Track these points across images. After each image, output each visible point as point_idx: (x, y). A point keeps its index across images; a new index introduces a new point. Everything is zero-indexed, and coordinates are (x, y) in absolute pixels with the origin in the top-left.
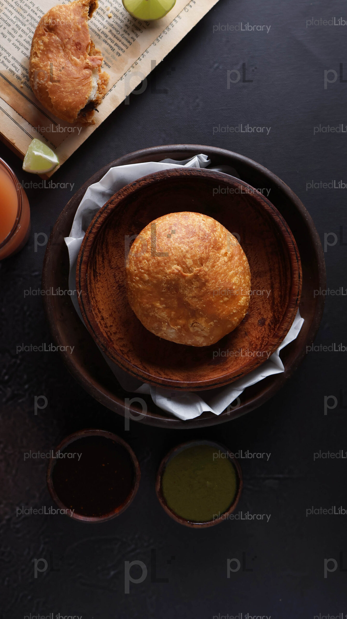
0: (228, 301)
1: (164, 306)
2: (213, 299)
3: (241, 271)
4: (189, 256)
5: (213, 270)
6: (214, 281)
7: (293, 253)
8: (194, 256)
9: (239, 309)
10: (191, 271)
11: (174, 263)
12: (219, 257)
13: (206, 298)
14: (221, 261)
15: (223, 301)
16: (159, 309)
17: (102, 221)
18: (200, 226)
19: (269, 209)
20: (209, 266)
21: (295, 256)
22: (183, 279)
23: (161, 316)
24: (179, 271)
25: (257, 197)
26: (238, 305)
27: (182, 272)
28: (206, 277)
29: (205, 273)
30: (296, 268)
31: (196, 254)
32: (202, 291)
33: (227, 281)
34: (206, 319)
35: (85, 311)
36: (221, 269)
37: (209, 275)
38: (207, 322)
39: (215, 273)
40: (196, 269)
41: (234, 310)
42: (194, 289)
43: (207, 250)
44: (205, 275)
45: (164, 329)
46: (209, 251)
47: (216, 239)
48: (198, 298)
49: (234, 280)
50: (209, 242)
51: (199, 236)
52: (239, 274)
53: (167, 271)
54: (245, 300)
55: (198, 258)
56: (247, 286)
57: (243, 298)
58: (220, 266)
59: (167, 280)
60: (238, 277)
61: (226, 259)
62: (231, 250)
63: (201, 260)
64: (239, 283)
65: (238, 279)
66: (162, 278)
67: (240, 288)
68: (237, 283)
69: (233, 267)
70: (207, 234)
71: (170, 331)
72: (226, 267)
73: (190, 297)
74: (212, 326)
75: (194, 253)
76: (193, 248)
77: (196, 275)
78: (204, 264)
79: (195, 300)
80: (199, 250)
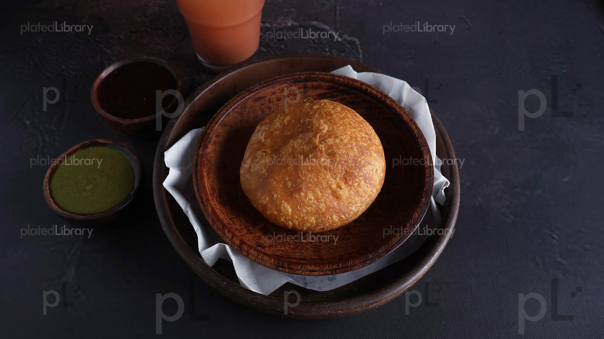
0: (287, 187)
1: (286, 123)
2: (290, 169)
3: (321, 207)
4: (337, 141)
5: (322, 167)
7: (341, 265)
8: (338, 147)
9: (278, 202)
10: (321, 143)
11: (330, 127)
12: (337, 178)
14: (332, 180)
15: (288, 181)
16: (284, 119)
19: (392, 242)
21: (337, 268)
22: (313, 134)
23: (276, 122)
24: (321, 131)
26: (282, 200)
27: (320, 133)
28: (314, 158)
29: (318, 158)
30: (323, 267)
31: (339, 149)
32: (300, 155)
33: (309, 185)
35: (288, 76)
36: (323, 179)
38: (266, 165)
39: (318, 170)
40: (323, 147)
41: (277, 195)
42: (302, 147)
43: (344, 162)
44: (316, 158)
45: (263, 128)
46: (342, 165)
47: (356, 177)
48: (292, 152)
49: (311, 196)
50: (352, 167)
51: (358, 157)
52: (317, 204)
53: (322, 121)
54: (288, 212)
55: (334, 150)
56: (303, 218)
57: (290, 208)
58: (326, 178)
59: (312, 121)
60: (313, 201)
61: (334, 186)
62: (344, 199)
63: (333, 154)
64: (306, 202)
65: (311, 201)
66: (315, 117)
67: (302, 204)
68: (307, 199)
69: (325, 196)
70: (361, 168)
71: (260, 135)
72: (325, 185)
73: (294, 144)
74: (262, 171)
75: (340, 147)
76: (346, 146)
77: (317, 148)
78: (328, 157)
79: (290, 150)
80: (343, 153)
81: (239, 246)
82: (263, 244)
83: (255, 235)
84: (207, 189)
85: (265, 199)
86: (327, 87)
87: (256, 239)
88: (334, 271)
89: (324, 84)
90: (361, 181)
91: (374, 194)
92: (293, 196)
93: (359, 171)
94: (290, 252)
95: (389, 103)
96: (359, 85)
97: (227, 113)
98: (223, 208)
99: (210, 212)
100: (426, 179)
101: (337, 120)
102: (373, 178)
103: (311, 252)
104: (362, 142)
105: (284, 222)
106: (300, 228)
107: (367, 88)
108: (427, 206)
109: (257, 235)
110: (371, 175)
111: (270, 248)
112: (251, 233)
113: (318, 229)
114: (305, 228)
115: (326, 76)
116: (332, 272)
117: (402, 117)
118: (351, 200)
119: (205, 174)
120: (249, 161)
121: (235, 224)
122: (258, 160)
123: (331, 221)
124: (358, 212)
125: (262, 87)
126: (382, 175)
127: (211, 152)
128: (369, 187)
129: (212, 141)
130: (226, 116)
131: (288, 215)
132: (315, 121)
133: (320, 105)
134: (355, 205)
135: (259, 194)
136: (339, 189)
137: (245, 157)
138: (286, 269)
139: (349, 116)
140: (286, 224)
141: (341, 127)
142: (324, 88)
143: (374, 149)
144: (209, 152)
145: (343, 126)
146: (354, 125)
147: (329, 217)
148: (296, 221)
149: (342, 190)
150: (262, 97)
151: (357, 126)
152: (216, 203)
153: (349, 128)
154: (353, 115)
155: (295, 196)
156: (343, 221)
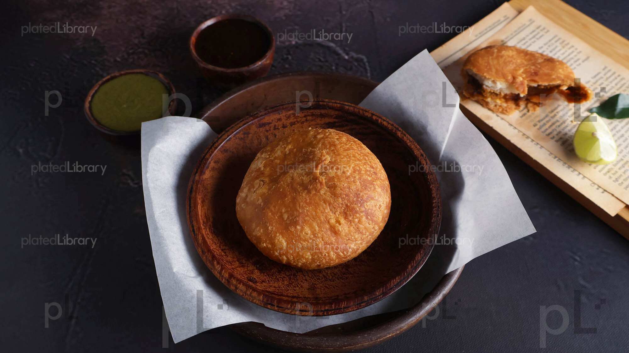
0: (283, 219)
1: (288, 152)
2: (288, 200)
3: (317, 243)
5: (322, 200)
6: (308, 201)
7: (333, 306)
8: (339, 180)
9: (272, 234)
10: (322, 175)
11: (332, 158)
12: (336, 213)
13: (289, 191)
14: (331, 214)
16: (285, 148)
17: (384, 125)
18: (372, 199)
19: (391, 284)
20: (326, 195)
21: (330, 309)
23: (277, 150)
24: (323, 162)
25: (407, 272)
26: (277, 233)
28: (314, 190)
29: (318, 190)
30: (314, 307)
31: (340, 182)
32: (299, 186)
33: (306, 218)
34: (266, 193)
36: (322, 212)
37: (315, 194)
38: (263, 195)
39: (317, 203)
40: (323, 179)
41: (272, 227)
42: (301, 178)
43: (345, 196)
44: (316, 190)
45: (263, 156)
46: (343, 199)
47: (357, 212)
48: (291, 182)
49: (307, 230)
50: (353, 201)
51: (361, 191)
52: (314, 239)
53: (324, 151)
54: (282, 246)
55: (335, 183)
56: (298, 253)
57: (285, 242)
58: (325, 212)
59: (315, 151)
60: (310, 236)
61: (333, 221)
62: (343, 235)
63: (334, 187)
64: (302, 236)
65: (307, 235)
66: (318, 147)
67: (297, 238)
68: (304, 233)
69: (322, 231)
70: (363, 203)
71: (259, 163)
72: (323, 219)
73: (293, 174)
74: (257, 201)
75: (342, 179)
76: (348, 180)
77: (317, 180)
78: (328, 189)
79: (289, 180)
80: (345, 186)
81: (227, 280)
82: (255, 278)
83: (247, 269)
84: (200, 217)
85: (259, 230)
86: (336, 116)
87: (249, 273)
88: (326, 312)
89: (333, 113)
90: (362, 217)
91: (376, 232)
92: (290, 230)
93: (361, 206)
94: (283, 288)
95: (400, 136)
96: (369, 115)
97: (228, 138)
98: (216, 238)
99: (200, 241)
100: (433, 218)
101: (341, 151)
102: (376, 214)
103: (306, 290)
104: (366, 175)
105: (278, 255)
106: (295, 264)
107: (378, 118)
108: (431, 248)
109: (250, 268)
110: (373, 211)
111: (262, 283)
112: (243, 266)
113: (314, 266)
114: (300, 264)
115: (336, 105)
116: (323, 313)
117: (413, 152)
118: (350, 237)
119: (199, 201)
120: (246, 190)
121: (227, 256)
122: (255, 189)
123: (328, 258)
124: (358, 249)
125: (267, 112)
126: (386, 212)
127: (208, 179)
128: (371, 223)
129: (210, 167)
130: (227, 141)
131: (281, 249)
132: (317, 151)
133: (325, 135)
134: (354, 242)
135: (254, 225)
136: (337, 225)
137: (242, 186)
138: (275, 307)
139: (355, 147)
140: (280, 258)
141: (344, 158)
142: (333, 117)
143: (378, 184)
144: (206, 179)
145: (347, 158)
146: (358, 157)
147: (326, 253)
148: (290, 256)
149: (342, 225)
150: (267, 123)
151: (362, 158)
152: (209, 233)
153: (353, 160)
154: (359, 147)
155: (291, 230)
156: (340, 259)
